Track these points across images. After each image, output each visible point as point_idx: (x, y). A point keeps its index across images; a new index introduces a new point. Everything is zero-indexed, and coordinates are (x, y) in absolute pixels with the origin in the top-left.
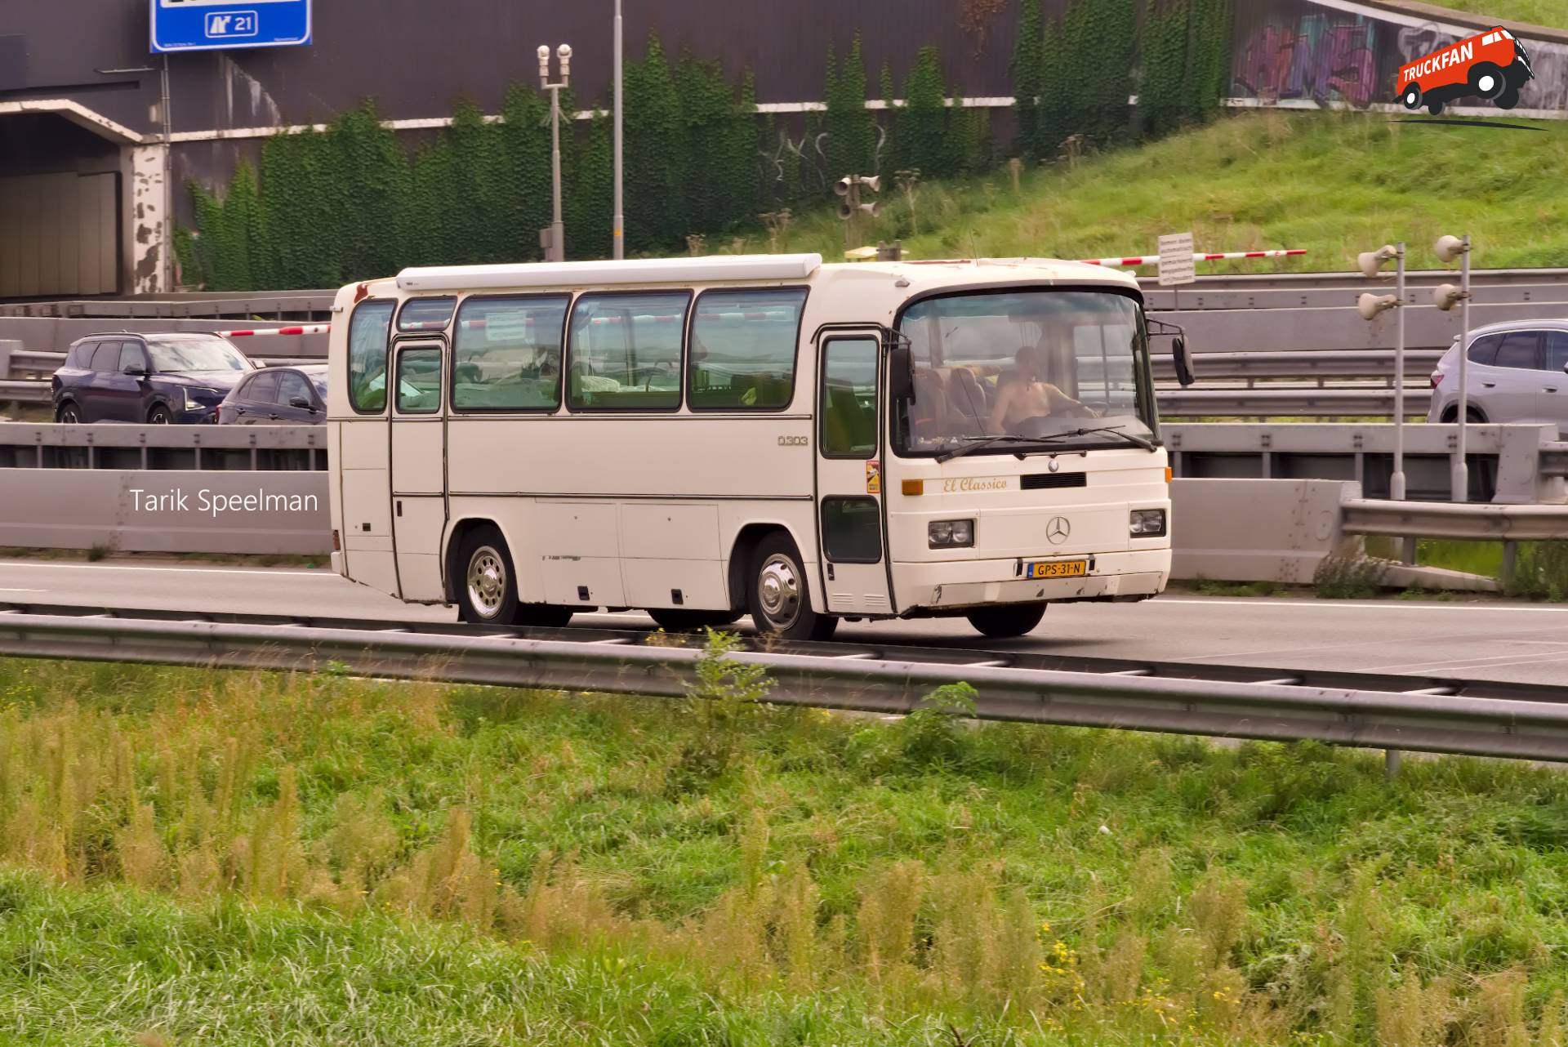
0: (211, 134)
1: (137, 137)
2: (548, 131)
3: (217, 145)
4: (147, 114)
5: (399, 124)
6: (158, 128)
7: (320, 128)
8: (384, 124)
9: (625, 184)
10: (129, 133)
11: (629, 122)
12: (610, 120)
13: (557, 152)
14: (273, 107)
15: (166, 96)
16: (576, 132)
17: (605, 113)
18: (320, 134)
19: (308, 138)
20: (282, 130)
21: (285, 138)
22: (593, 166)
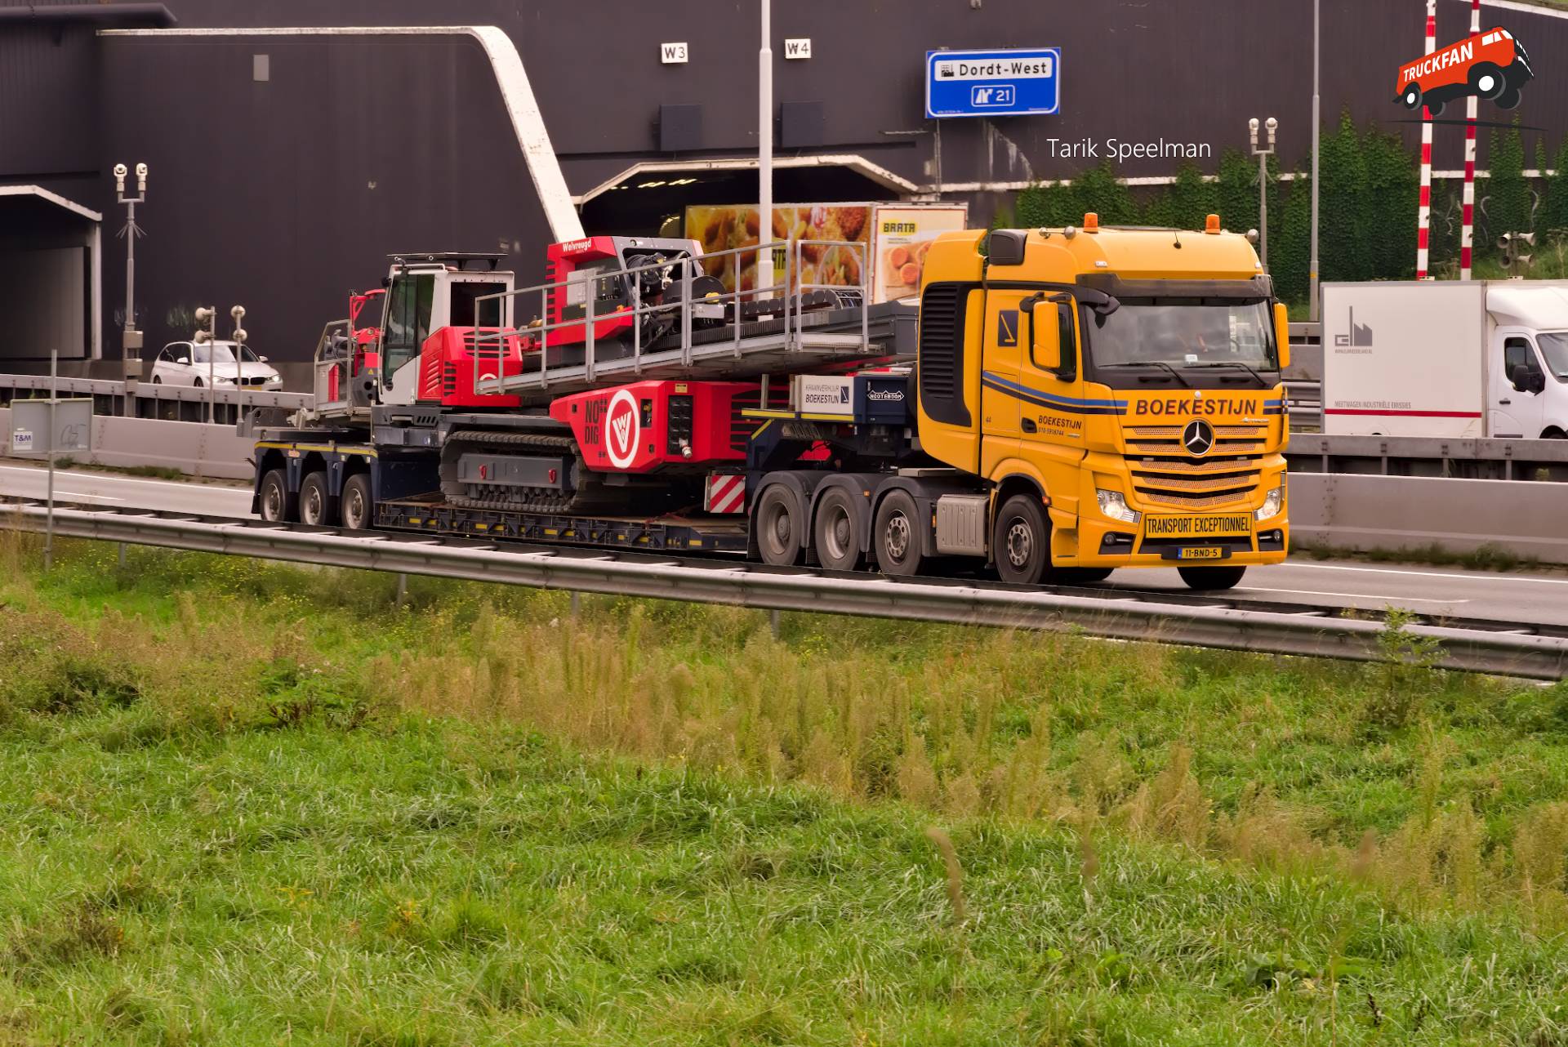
0: (976, 186)
1: (914, 188)
2: (1256, 190)
3: (979, 197)
4: (923, 168)
5: (1132, 181)
6: (931, 180)
7: (1066, 183)
8: (1119, 181)
9: (1320, 234)
10: (907, 184)
11: (1325, 183)
12: (1309, 181)
13: (1264, 207)
14: (1027, 165)
15: (937, 154)
16: (1280, 190)
17: (1304, 175)
18: (1066, 188)
19: (1055, 191)
20: (1034, 184)
21: (1037, 190)
22: (1294, 220)
